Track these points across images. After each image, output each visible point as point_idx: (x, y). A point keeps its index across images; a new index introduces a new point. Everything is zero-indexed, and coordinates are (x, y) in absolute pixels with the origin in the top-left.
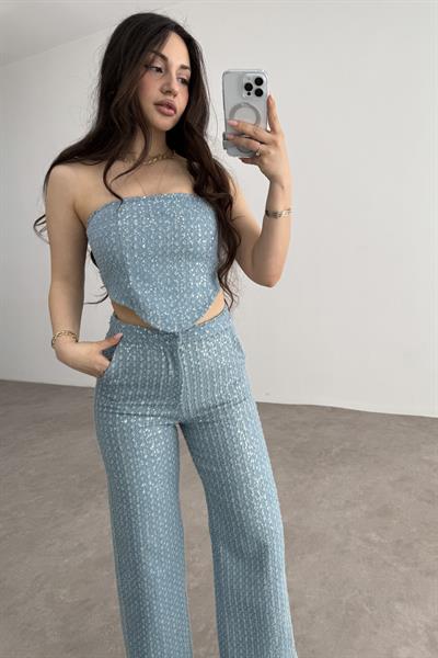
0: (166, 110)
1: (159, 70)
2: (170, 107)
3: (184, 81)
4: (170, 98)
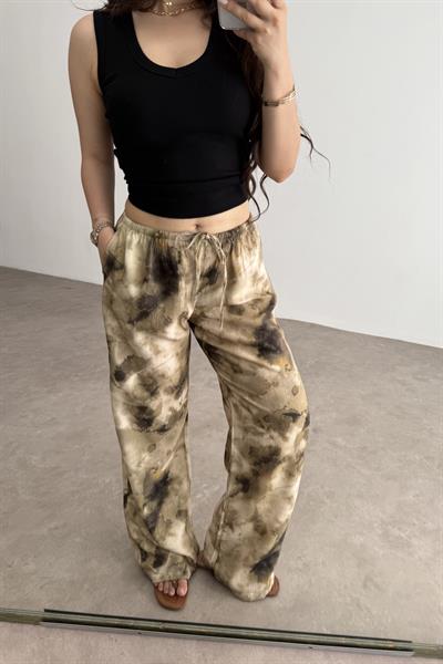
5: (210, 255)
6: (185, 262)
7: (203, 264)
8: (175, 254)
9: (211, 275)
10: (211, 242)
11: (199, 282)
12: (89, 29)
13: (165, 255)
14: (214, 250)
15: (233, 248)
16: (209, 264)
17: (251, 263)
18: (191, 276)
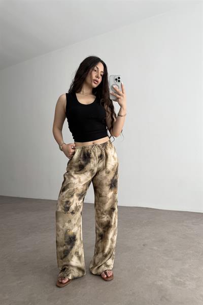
0: (96, 82)
1: (95, 71)
2: (97, 81)
3: (101, 75)
4: (97, 79)
5: (99, 150)
6: (93, 153)
7: (98, 154)
8: (89, 151)
9: (101, 157)
10: (99, 146)
11: (98, 160)
12: (65, 97)
13: (86, 152)
14: (100, 149)
15: (106, 147)
16: (99, 153)
17: (112, 152)
18: (95, 158)
